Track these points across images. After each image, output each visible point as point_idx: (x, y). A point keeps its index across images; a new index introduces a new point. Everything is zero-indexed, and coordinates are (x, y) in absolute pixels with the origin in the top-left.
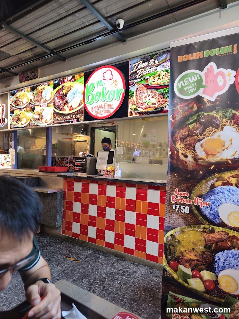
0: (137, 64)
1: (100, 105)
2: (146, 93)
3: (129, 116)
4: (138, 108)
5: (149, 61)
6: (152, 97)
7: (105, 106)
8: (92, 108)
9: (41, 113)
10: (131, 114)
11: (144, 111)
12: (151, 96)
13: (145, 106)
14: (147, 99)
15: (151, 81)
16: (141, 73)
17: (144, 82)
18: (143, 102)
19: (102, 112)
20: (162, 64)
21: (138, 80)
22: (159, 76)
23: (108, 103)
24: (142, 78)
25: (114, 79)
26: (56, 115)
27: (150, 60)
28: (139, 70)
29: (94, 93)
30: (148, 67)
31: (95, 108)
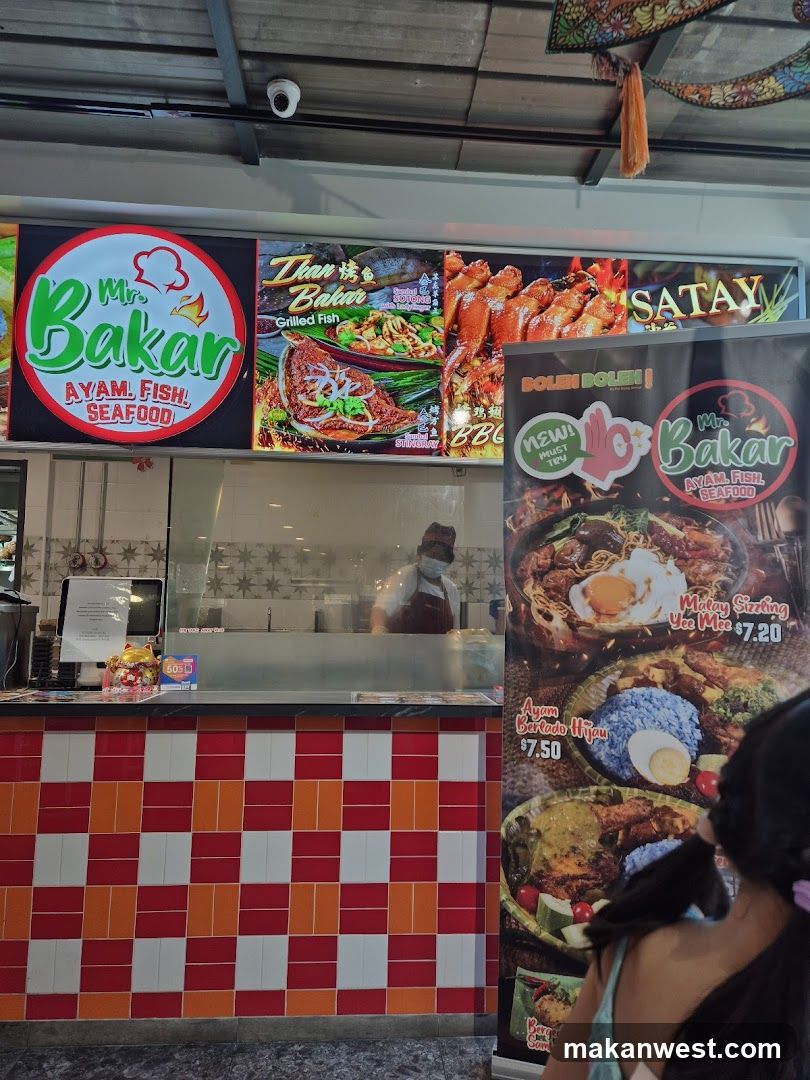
0: (291, 260)
1: (114, 383)
2: (328, 375)
3: (257, 447)
4: (294, 423)
5: (338, 264)
6: (353, 394)
7: (143, 389)
8: (70, 386)
10: (267, 440)
11: (320, 436)
12: (347, 389)
13: (323, 419)
14: (332, 398)
15: (346, 334)
16: (309, 297)
17: (320, 335)
18: (316, 404)
19: (128, 413)
20: (387, 289)
21: (295, 321)
22: (378, 324)
23: (160, 381)
24: (313, 318)
25: (193, 291)
27: (344, 264)
28: (296, 283)
29: (86, 324)
30: (334, 286)
31: (86, 389)
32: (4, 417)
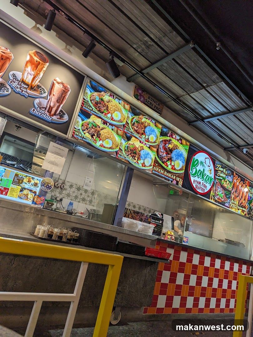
0: (219, 166)
1: (199, 182)
2: (220, 189)
3: (210, 199)
4: (215, 196)
5: (224, 169)
7: (202, 184)
8: (194, 180)
9: (139, 150)
11: (217, 200)
13: (218, 197)
14: (220, 193)
15: (223, 182)
16: (220, 173)
17: (220, 181)
19: (200, 188)
20: (228, 176)
21: (217, 177)
22: (226, 182)
23: (204, 183)
24: (220, 177)
26: (157, 165)
28: (219, 170)
29: (198, 168)
30: (223, 173)
31: (196, 181)
32: (182, 182)
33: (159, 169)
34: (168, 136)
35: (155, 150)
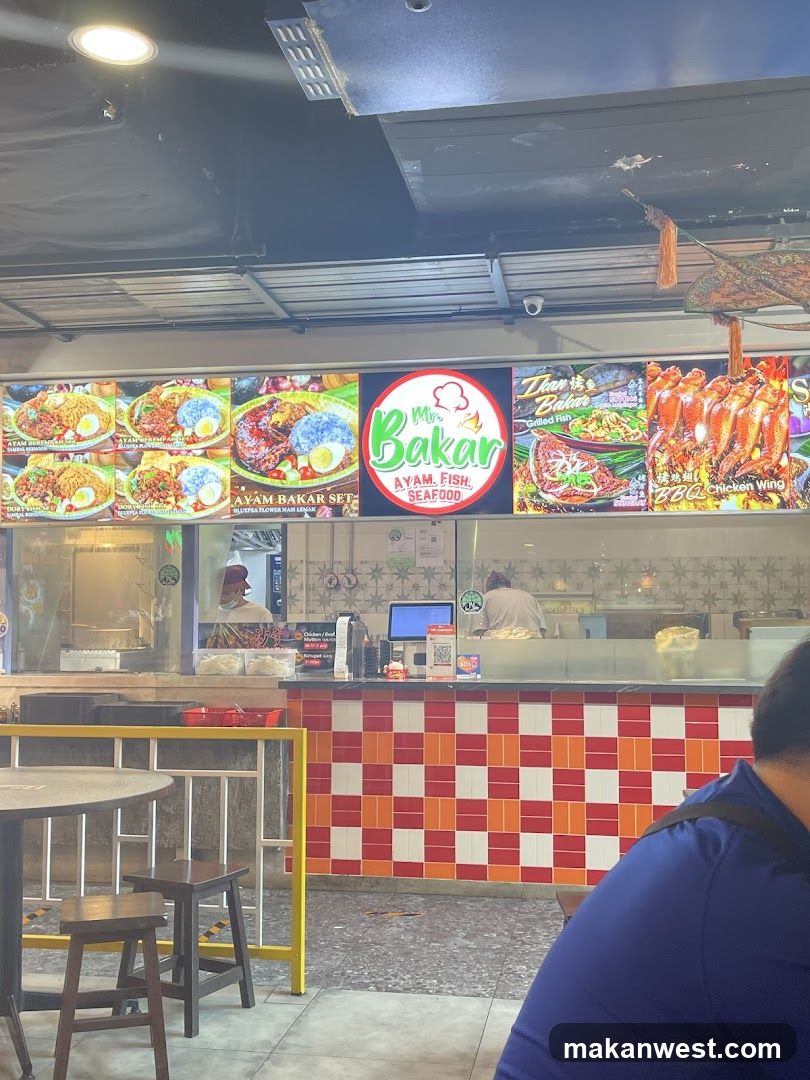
0: (537, 379)
1: (424, 476)
2: (564, 458)
3: (516, 512)
4: (541, 494)
5: (569, 379)
6: (583, 470)
7: (443, 478)
8: (397, 480)
9: (174, 474)
10: (523, 506)
11: (560, 501)
12: (578, 466)
13: (561, 489)
14: (568, 474)
15: (576, 429)
16: (549, 404)
17: (557, 431)
18: (556, 479)
19: (434, 495)
20: (605, 394)
21: (539, 422)
22: (599, 419)
23: (453, 472)
24: (552, 418)
25: (472, 410)
26: (243, 488)
27: (573, 378)
28: (540, 395)
29: (405, 438)
30: (567, 394)
31: (407, 481)
32: (357, 502)
33: (254, 496)
34: (261, 395)
35: (227, 451)
